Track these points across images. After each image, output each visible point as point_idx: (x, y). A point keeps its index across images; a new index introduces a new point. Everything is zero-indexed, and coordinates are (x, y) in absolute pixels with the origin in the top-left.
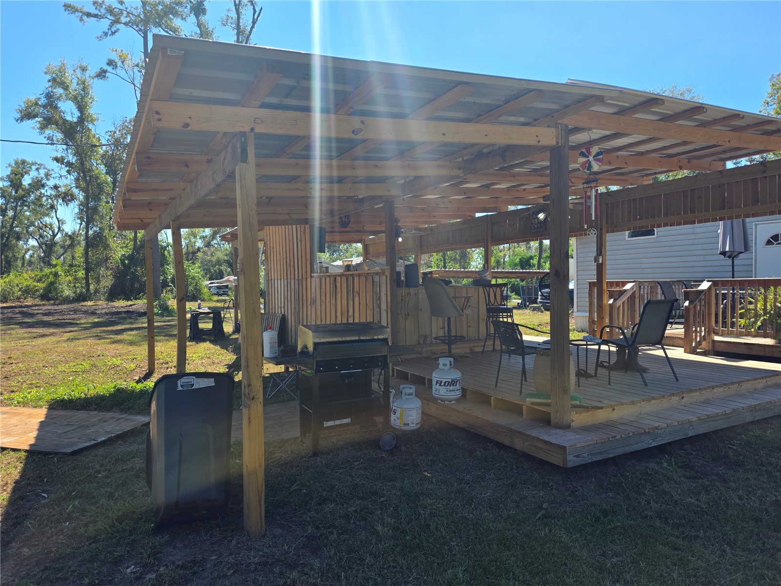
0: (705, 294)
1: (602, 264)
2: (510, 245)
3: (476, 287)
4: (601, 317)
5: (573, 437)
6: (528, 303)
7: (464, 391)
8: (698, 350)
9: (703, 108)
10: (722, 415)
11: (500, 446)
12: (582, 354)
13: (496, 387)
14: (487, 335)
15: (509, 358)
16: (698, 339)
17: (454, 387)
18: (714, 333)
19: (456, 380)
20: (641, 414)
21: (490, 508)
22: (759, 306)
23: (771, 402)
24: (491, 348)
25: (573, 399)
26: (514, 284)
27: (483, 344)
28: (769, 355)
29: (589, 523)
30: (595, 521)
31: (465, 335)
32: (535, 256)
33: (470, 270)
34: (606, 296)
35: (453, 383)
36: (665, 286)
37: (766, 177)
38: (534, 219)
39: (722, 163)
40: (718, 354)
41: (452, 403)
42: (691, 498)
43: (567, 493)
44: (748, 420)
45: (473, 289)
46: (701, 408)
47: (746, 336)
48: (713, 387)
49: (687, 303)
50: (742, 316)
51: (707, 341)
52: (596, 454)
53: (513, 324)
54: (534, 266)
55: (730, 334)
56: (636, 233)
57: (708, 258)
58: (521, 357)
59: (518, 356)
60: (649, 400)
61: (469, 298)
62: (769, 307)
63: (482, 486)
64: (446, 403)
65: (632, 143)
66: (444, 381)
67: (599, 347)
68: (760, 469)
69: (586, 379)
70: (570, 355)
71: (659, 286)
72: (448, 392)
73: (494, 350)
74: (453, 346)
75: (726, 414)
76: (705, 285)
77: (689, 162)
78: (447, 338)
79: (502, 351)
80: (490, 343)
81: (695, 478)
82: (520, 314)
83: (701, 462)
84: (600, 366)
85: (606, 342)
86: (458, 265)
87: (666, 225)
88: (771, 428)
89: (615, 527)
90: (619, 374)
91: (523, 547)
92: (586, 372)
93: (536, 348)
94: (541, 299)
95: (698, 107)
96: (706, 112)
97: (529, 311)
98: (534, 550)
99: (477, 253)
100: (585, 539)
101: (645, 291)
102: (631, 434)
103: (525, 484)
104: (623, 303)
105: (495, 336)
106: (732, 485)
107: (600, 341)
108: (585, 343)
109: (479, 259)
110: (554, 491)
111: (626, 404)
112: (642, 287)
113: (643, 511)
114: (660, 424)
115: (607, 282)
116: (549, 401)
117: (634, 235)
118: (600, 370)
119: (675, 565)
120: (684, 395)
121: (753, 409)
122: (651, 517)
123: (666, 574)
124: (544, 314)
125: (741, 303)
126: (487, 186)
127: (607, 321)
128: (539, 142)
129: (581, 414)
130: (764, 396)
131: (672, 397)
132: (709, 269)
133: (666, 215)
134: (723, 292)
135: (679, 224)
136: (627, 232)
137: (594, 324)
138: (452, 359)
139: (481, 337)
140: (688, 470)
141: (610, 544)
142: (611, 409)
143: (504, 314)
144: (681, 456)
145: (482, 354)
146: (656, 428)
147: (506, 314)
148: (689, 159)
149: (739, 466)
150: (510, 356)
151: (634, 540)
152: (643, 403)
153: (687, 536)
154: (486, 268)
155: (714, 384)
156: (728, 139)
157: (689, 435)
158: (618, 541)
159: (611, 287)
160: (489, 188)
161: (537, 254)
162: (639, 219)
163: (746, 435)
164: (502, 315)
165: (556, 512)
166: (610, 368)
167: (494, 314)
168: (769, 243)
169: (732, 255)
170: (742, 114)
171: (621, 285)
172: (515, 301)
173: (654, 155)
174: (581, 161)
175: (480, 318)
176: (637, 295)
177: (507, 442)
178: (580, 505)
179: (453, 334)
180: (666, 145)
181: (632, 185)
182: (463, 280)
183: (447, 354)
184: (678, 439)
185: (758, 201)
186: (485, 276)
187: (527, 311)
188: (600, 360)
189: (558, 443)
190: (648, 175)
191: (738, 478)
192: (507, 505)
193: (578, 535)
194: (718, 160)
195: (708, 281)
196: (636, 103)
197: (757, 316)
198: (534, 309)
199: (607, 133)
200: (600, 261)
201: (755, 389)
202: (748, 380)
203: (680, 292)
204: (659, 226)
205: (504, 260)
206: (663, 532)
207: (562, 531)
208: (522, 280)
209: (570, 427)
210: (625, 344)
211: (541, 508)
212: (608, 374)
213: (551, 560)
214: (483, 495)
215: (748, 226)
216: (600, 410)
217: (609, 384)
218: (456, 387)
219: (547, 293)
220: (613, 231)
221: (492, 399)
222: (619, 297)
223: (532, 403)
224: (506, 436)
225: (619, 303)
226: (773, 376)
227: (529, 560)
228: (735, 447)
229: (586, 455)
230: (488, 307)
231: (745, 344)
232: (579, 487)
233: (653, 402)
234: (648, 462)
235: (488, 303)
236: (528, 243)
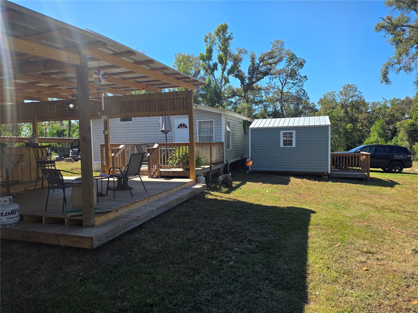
0: (156, 150)
1: (107, 135)
2: (49, 123)
3: (27, 148)
4: (108, 163)
5: (96, 231)
6: (63, 157)
7: (21, 217)
8: (154, 176)
9: (153, 61)
10: (165, 205)
11: (50, 246)
12: (99, 184)
13: (46, 210)
14: (38, 178)
15: (54, 191)
16: (154, 171)
17: (13, 215)
18: (160, 168)
19: (15, 211)
20: (131, 211)
21: (45, 287)
22: (177, 155)
23: (183, 196)
24: (41, 186)
25: (96, 209)
26: (53, 146)
27: (35, 184)
28: (181, 175)
29: (107, 275)
30: (110, 273)
31: (20, 179)
32: (66, 129)
33: (21, 137)
34: (110, 152)
35: (13, 212)
36: (139, 146)
37: (177, 98)
38: (66, 107)
39: (160, 89)
40: (162, 177)
41: (12, 226)
42: (155, 247)
43: (94, 263)
44: (175, 205)
45: (26, 149)
46: (157, 203)
47: (173, 168)
48: (161, 193)
49: (149, 154)
50: (171, 159)
51: (158, 171)
52: (109, 237)
53: (55, 170)
54: (66, 135)
55: (167, 168)
56: (124, 119)
57: (156, 133)
58: (62, 190)
59: (59, 189)
60: (134, 203)
61: (23, 155)
62: (180, 155)
63: (38, 275)
64: (7, 227)
65: (121, 72)
66: (5, 212)
67: (109, 179)
68: (180, 226)
69: (102, 197)
70: (93, 185)
71: (136, 147)
72: (9, 219)
73: (43, 187)
74: (10, 188)
75: (167, 204)
76: (156, 146)
77: (147, 87)
78: (6, 183)
79: (49, 188)
80: (40, 183)
81: (156, 237)
82: (59, 164)
83: (158, 228)
84: (109, 189)
85: (112, 176)
86: (11, 134)
87: (138, 116)
88: (183, 207)
89: (121, 273)
90: (120, 192)
91: (69, 303)
92: (101, 193)
93: (72, 183)
94: (72, 155)
95: (151, 60)
96: (154, 63)
97: (64, 162)
98: (76, 302)
99: (26, 126)
100: (106, 285)
101: (129, 149)
102: (127, 222)
103: (68, 265)
104: (119, 155)
105: (43, 179)
106: (171, 236)
107: (109, 176)
108: (101, 178)
109: (27, 130)
110: (86, 264)
111: (124, 207)
112: (128, 147)
113: (134, 260)
114: (140, 214)
115: (110, 144)
116: (82, 213)
117: (122, 120)
118: (109, 191)
119: (150, 282)
120: (150, 198)
121: (177, 200)
122: (138, 262)
123: (146, 288)
124: (74, 163)
125: (170, 154)
126: (33, 84)
127: (111, 165)
128: (69, 61)
129: (100, 217)
130: (180, 194)
131: (145, 200)
132: (157, 138)
133: (138, 111)
134: (163, 149)
135: (144, 116)
136: (119, 119)
137: (104, 167)
138: (11, 197)
139: (32, 180)
140: (153, 234)
141: (119, 283)
142: (116, 211)
143: (49, 164)
144: (149, 228)
145: (34, 191)
146: (138, 217)
147: (50, 164)
148: (147, 85)
149: (173, 226)
150: (54, 190)
151: (131, 277)
152: (132, 205)
153: (154, 266)
154: (34, 136)
155: (162, 191)
156: (163, 78)
157: (153, 217)
158: (123, 280)
159: (113, 147)
160: (34, 85)
161: (68, 128)
162: (125, 112)
163: (174, 212)
164: (48, 165)
165: (88, 276)
166: (114, 190)
167: (42, 165)
168: (179, 127)
169: (165, 132)
170: (168, 68)
171: (117, 146)
172: (55, 156)
173: (131, 80)
174: (95, 77)
175: (32, 168)
176: (126, 151)
177: (55, 243)
178: (102, 267)
179: (11, 179)
180: (137, 76)
181: (121, 94)
182: (16, 144)
183: (7, 194)
184: (148, 220)
185: (175, 109)
186: (35, 141)
187: (63, 162)
188: (109, 186)
189: (88, 236)
190: (128, 90)
191: (173, 232)
192: (57, 281)
193: (102, 284)
194: (159, 88)
195: (157, 144)
196: (122, 51)
197: (176, 159)
198: (68, 161)
199: (108, 64)
200: (106, 133)
201: (177, 191)
202: (174, 188)
203: (145, 149)
204: (135, 117)
205: (46, 131)
206: (144, 268)
207: (92, 285)
208: (59, 144)
209: (94, 225)
210: (122, 176)
211: (79, 276)
212: (114, 193)
213: (87, 304)
214: (40, 280)
215: (171, 119)
216: (110, 213)
217: (114, 198)
218: (15, 215)
219: (76, 151)
220: (112, 118)
221: (43, 218)
222: (117, 152)
223: (71, 216)
224: (54, 239)
225: (117, 155)
226: (183, 184)
227: (73, 309)
228: (171, 219)
229: (104, 239)
230: (37, 160)
231: (172, 171)
232: (101, 258)
233: (136, 204)
234: (135, 235)
235: (37, 158)
236: (62, 122)
